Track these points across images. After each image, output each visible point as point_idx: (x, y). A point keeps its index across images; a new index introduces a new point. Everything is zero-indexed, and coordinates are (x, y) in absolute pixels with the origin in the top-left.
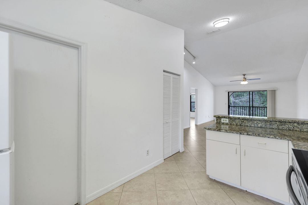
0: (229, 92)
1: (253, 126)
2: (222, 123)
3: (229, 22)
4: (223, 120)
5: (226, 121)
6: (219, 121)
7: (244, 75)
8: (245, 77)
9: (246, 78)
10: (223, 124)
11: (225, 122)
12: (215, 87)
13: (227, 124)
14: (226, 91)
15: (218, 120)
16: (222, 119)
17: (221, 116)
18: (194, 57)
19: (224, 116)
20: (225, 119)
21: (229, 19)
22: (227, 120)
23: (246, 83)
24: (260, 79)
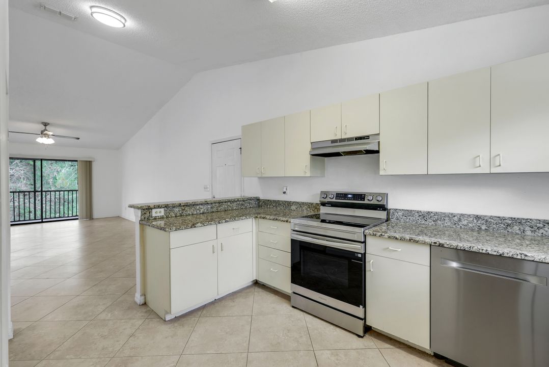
1: (195, 213)
2: (153, 218)
3: (124, 26)
4: (155, 213)
5: (160, 212)
6: (148, 215)
7: (46, 124)
10: (155, 219)
11: (159, 214)
13: (162, 218)
15: (145, 213)
16: (154, 211)
17: (152, 206)
19: (158, 204)
20: (158, 210)
21: (126, 20)
22: (162, 210)
23: (50, 141)
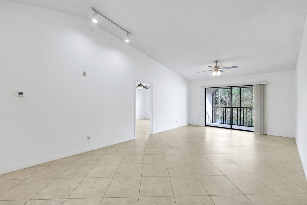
0: (205, 89)
7: (216, 62)
8: (218, 64)
9: (218, 67)
12: (189, 82)
14: (202, 87)
18: (128, 33)
23: (219, 73)
24: (237, 67)
